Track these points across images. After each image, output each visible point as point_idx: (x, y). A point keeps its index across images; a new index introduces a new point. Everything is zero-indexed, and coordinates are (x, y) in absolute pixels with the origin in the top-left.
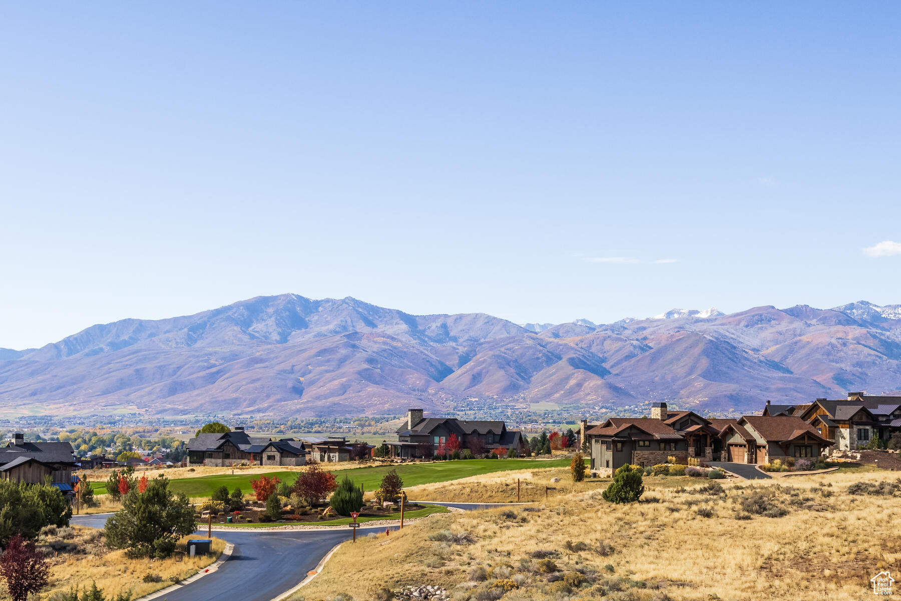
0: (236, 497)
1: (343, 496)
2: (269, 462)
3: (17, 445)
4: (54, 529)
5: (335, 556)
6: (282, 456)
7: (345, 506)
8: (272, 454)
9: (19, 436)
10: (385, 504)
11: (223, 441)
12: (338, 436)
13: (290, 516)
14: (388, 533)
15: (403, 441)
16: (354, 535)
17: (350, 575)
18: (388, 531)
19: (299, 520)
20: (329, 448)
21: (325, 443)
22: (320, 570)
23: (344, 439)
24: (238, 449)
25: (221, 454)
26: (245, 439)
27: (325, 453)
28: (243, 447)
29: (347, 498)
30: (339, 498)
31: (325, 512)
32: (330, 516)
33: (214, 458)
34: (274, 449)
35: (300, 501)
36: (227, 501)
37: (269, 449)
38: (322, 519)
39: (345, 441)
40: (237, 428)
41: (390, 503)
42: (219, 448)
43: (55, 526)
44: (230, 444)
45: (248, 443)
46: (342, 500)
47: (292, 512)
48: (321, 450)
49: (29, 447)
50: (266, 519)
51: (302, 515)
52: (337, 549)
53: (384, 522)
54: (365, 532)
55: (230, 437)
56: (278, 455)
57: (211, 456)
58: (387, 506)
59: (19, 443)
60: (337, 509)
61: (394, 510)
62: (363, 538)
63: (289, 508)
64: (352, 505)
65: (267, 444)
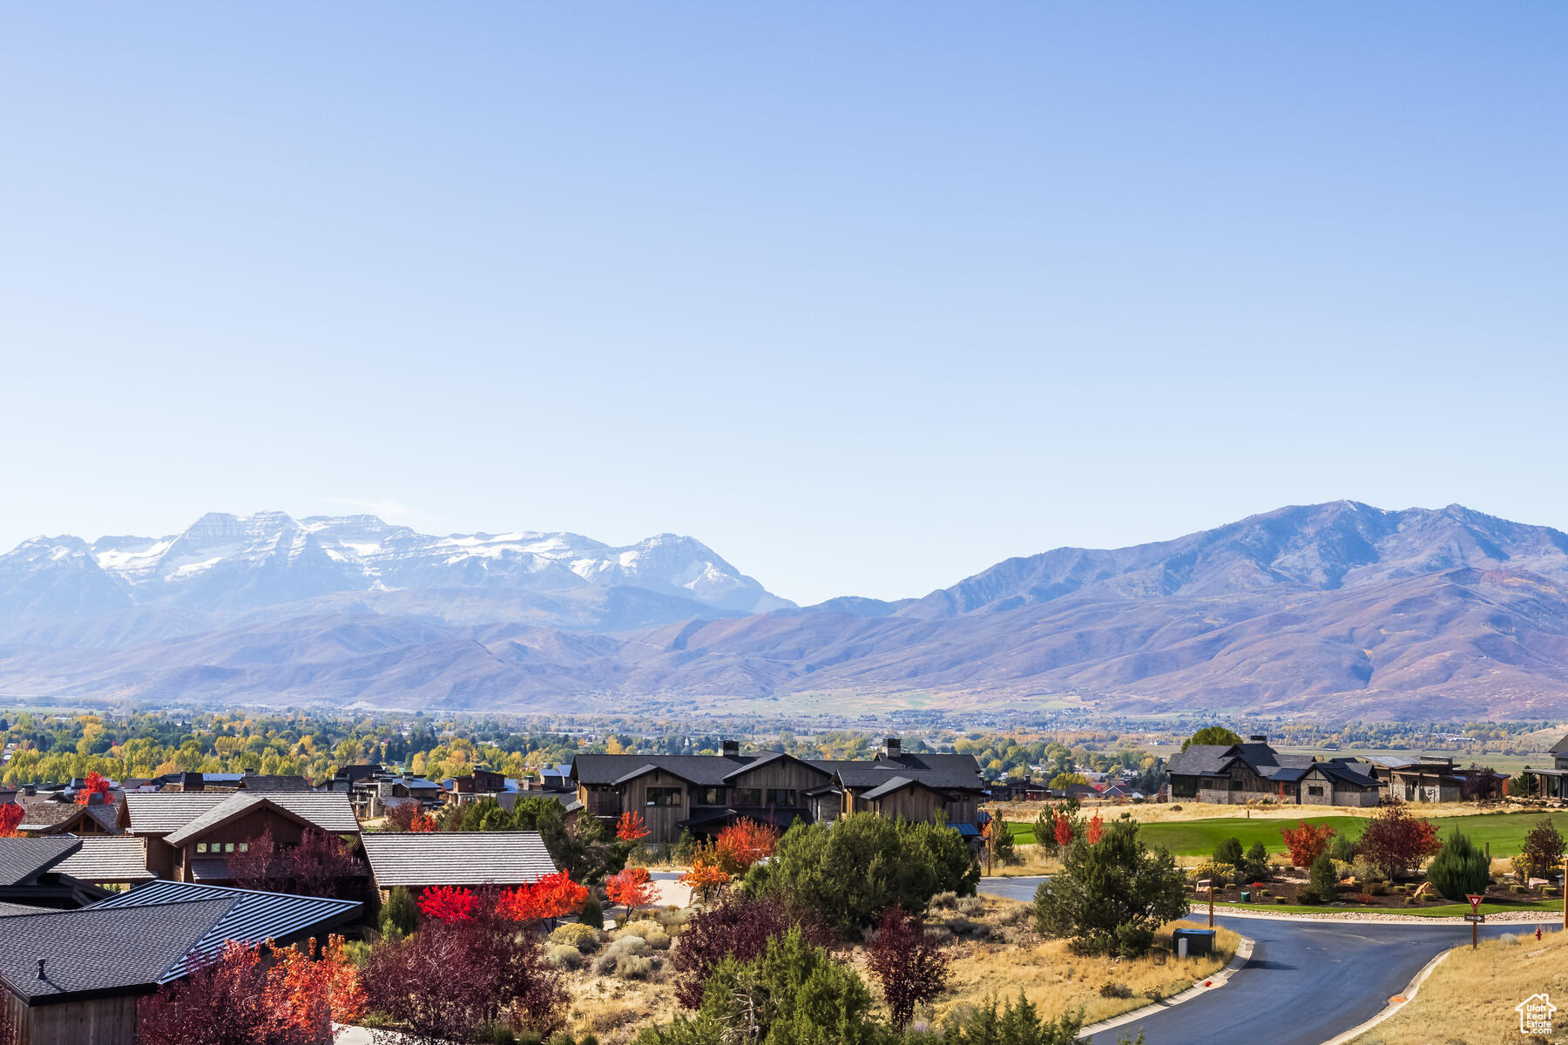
0: (1256, 857)
1: (1453, 864)
2: (1311, 798)
3: (890, 758)
4: (952, 899)
5: (1439, 971)
6: (1335, 789)
7: (1456, 882)
8: (1318, 784)
9: (893, 743)
10: (1532, 882)
11: (1231, 759)
12: (1438, 757)
13: (1353, 896)
14: (1539, 936)
15: (1562, 768)
16: (1474, 935)
17: (1468, 1007)
18: (1539, 932)
19: (1371, 904)
20: (1421, 777)
21: (1414, 768)
22: (1412, 994)
23: (1450, 760)
24: (1257, 774)
25: (1227, 782)
26: (1268, 757)
27: (1414, 786)
28: (1265, 771)
29: (1460, 868)
30: (1444, 868)
31: (1418, 891)
32: (1428, 899)
33: (1215, 789)
34: (1320, 776)
35: (1372, 871)
36: (1240, 865)
37: (1312, 776)
38: (1413, 903)
39: (1451, 766)
40: (1253, 738)
41: (1542, 881)
42: (1223, 771)
43: (953, 894)
44: (1243, 765)
45: (1275, 764)
46: (1450, 872)
47: (1356, 888)
48: (1407, 779)
49: (910, 761)
50: (1310, 900)
51: (1375, 895)
52: (1442, 959)
53: (1532, 914)
54: (1496, 931)
55: (1242, 752)
56: (1328, 788)
57: (1208, 786)
58: (1536, 886)
59: (894, 755)
60: (1440, 888)
61: (1550, 893)
62: (1492, 942)
63: (1351, 881)
64: (1469, 881)
65: (1308, 767)
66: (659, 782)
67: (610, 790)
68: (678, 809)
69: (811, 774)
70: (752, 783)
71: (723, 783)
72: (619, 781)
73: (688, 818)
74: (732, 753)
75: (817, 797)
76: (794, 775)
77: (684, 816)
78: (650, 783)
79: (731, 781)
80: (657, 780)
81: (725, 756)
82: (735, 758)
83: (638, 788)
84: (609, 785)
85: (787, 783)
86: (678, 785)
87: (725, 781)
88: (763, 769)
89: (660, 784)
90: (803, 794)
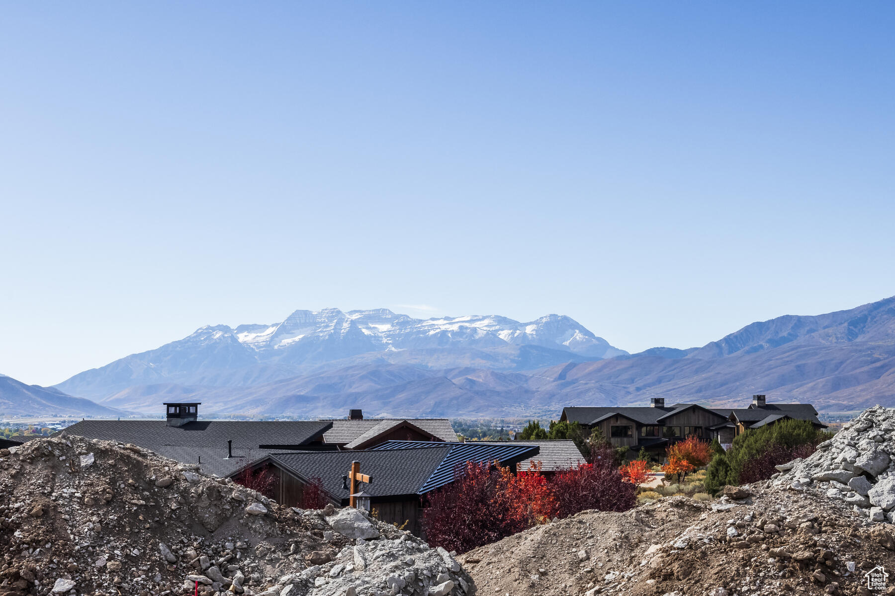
3: (759, 407)
9: (760, 398)
49: (772, 408)
59: (760, 405)
66: (619, 422)
67: (587, 428)
68: (630, 439)
69: (711, 417)
70: (675, 423)
71: (657, 423)
72: (594, 422)
73: (637, 444)
74: (660, 405)
75: (717, 430)
76: (700, 417)
77: (634, 444)
78: (613, 423)
79: (662, 423)
80: (617, 421)
81: (656, 407)
82: (662, 408)
83: (605, 427)
84: (587, 425)
85: (696, 423)
86: (631, 424)
87: (658, 421)
88: (681, 414)
89: (619, 423)
90: (708, 429)
